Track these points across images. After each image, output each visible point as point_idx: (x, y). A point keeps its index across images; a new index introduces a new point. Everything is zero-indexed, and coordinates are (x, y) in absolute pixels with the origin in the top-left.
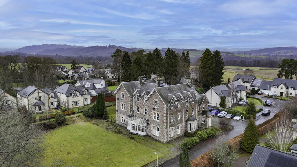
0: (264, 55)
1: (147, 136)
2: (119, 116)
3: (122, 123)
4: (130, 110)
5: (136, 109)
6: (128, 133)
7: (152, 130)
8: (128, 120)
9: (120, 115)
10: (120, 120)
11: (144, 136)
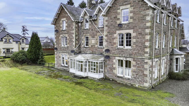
1: (105, 79)
2: (58, 58)
3: (63, 66)
4: (74, 44)
5: (84, 42)
6: (71, 77)
7: (114, 69)
9: (60, 55)
10: (60, 62)
11: (100, 80)
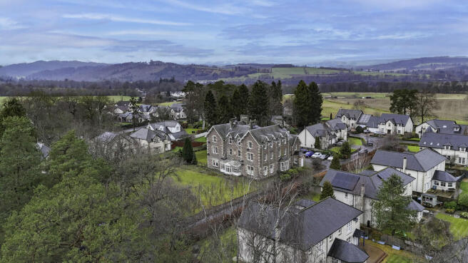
0: (398, 72)
1: (242, 176)
2: (210, 160)
3: (214, 167)
4: (222, 153)
5: (229, 152)
7: (246, 170)
8: (222, 162)
10: (212, 164)
11: (239, 176)
